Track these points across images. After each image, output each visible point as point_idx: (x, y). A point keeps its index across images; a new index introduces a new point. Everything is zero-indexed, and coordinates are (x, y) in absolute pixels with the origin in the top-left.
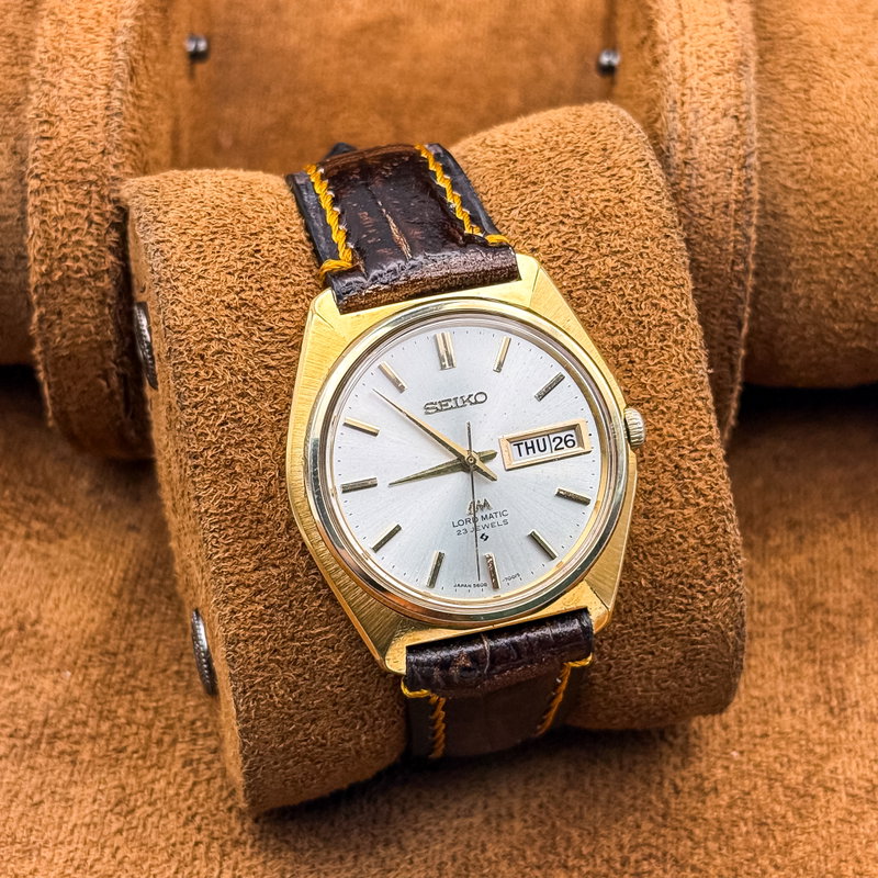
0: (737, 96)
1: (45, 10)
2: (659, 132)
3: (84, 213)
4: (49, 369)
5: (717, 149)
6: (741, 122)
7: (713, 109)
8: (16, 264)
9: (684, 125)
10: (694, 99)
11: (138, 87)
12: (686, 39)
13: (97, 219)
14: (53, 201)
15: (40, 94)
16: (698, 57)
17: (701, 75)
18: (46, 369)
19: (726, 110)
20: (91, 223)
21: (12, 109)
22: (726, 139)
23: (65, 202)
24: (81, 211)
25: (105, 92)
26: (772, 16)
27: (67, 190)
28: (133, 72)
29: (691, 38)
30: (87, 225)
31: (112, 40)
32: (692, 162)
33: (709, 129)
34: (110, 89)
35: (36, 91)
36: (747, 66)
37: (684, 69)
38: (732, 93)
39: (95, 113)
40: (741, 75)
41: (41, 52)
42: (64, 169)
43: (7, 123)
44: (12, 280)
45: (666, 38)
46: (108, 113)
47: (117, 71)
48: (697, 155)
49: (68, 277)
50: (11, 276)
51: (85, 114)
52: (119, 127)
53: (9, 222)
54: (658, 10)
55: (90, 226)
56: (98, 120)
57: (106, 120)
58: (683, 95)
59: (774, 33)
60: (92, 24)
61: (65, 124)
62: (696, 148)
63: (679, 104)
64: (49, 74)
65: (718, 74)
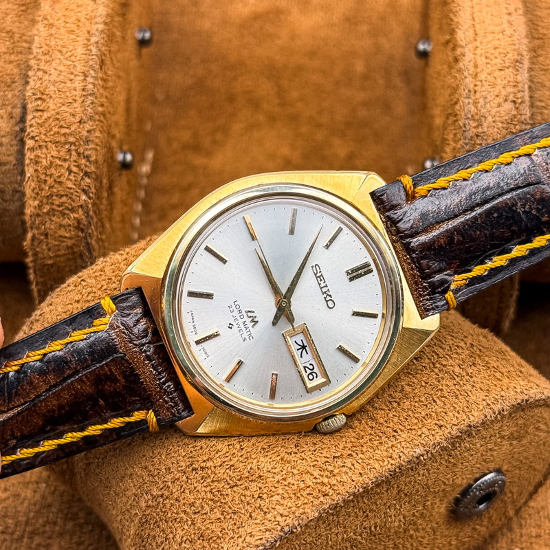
0: (515, 86)
1: (40, 16)
2: (458, 113)
3: (66, 165)
4: (38, 272)
5: (500, 125)
6: (517, 105)
7: (497, 96)
8: (13, 196)
9: (476, 107)
10: (483, 89)
11: (106, 73)
12: (478, 44)
13: (75, 169)
14: (43, 156)
15: (36, 78)
16: (486, 58)
17: (489, 71)
18: (35, 272)
19: (506, 96)
20: (70, 172)
21: (9, 86)
22: (507, 118)
23: (52, 156)
24: (64, 164)
25: (83, 78)
26: (543, 22)
27: (54, 148)
28: (102, 63)
29: (481, 43)
30: (67, 174)
31: (88, 40)
32: (482, 135)
33: (494, 110)
34: (86, 76)
35: (34, 76)
36: (521, 63)
37: (476, 66)
38: (511, 84)
39: (75, 93)
40: (518, 70)
41: (37, 48)
42: (52, 133)
43: (6, 96)
44: (11, 207)
45: (463, 43)
46: (84, 93)
47: (91, 63)
48: (485, 129)
49: (53, 209)
50: (9, 204)
51: (68, 94)
52: (92, 103)
53: (8, 167)
54: (458, 22)
55: (70, 174)
56: (77, 98)
57: (83, 98)
58: (476, 85)
59: (545, 35)
60: (74, 27)
61: (54, 100)
62: (485, 125)
63: (472, 93)
64: (43, 63)
65: (501, 70)
